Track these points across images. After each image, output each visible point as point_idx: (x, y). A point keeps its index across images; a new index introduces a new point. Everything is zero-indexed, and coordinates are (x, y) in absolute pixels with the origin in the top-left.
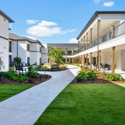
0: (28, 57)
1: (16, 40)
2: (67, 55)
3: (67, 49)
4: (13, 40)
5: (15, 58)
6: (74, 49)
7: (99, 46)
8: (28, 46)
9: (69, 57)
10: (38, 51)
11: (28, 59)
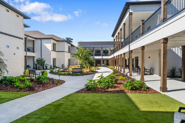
0: (53, 58)
1: (39, 39)
2: (103, 55)
3: (103, 48)
4: (36, 38)
5: (37, 60)
6: (111, 48)
7: (130, 45)
8: (54, 45)
9: (104, 57)
10: (65, 51)
11: (54, 60)
